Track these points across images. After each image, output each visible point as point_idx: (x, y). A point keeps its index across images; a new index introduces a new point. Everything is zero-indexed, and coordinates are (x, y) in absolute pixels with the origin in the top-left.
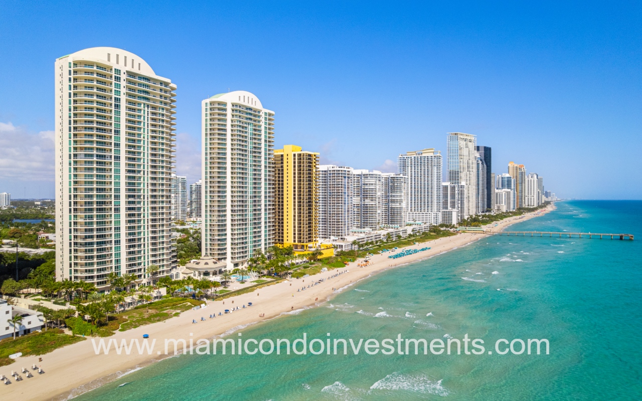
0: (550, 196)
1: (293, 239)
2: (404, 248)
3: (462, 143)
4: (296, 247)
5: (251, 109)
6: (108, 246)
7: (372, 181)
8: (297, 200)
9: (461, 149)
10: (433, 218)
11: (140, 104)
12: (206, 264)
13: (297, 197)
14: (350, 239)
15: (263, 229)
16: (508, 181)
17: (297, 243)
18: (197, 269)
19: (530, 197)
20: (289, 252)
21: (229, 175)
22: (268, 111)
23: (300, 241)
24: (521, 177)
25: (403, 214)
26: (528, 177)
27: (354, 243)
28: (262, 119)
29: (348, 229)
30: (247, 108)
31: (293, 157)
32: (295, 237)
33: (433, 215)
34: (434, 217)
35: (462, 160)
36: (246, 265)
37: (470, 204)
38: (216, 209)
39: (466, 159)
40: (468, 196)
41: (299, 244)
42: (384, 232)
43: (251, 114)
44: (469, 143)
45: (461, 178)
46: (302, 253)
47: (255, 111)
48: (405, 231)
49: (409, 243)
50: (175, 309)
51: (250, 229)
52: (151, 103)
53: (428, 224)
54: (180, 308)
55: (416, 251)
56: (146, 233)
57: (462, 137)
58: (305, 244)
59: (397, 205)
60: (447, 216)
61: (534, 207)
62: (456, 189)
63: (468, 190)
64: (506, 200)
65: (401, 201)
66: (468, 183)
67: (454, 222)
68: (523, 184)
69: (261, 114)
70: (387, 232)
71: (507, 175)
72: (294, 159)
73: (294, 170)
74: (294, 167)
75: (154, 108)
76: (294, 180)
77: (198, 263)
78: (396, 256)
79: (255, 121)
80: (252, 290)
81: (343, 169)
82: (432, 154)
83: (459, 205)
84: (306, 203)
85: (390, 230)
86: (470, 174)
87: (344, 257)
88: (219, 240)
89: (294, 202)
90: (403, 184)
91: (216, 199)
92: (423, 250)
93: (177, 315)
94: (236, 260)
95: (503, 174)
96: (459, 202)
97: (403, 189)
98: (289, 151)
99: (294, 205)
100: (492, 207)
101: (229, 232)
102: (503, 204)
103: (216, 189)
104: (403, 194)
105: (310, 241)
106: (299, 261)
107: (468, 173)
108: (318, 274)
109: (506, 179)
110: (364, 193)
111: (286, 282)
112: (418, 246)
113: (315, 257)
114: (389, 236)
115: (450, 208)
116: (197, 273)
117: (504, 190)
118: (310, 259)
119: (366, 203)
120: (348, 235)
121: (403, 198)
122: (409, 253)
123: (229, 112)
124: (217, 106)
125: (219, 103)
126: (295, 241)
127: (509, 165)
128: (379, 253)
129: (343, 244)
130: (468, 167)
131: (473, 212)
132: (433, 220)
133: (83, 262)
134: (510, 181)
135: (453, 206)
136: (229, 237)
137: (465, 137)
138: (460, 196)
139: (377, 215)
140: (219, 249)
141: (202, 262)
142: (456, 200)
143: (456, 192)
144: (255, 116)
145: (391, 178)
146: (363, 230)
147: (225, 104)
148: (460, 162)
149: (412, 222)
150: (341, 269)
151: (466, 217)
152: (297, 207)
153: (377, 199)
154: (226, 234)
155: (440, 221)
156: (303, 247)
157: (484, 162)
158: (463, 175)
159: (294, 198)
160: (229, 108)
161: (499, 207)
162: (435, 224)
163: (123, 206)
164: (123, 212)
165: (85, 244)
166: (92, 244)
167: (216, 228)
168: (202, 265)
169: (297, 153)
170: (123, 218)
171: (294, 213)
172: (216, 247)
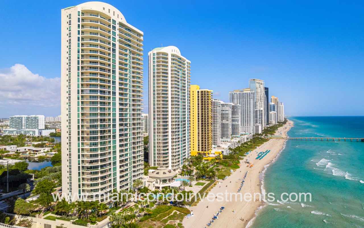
1: (197, 149)
3: (258, 85)
4: (200, 154)
8: (200, 122)
9: (257, 88)
10: (251, 130)
12: (165, 173)
17: (200, 151)
21: (170, 106)
23: (202, 150)
25: (239, 128)
28: (186, 66)
29: (219, 140)
32: (199, 148)
33: (251, 128)
38: (162, 131)
39: (259, 94)
41: (202, 152)
43: (180, 62)
44: (261, 85)
45: (257, 105)
57: (257, 81)
60: (257, 128)
62: (258, 112)
64: (274, 118)
67: (260, 132)
69: (185, 63)
70: (238, 140)
71: (273, 104)
72: (198, 94)
73: (198, 102)
74: (198, 100)
76: (198, 109)
77: (158, 173)
81: (217, 101)
82: (249, 92)
83: (260, 122)
86: (261, 103)
88: (164, 154)
89: (198, 124)
90: (239, 110)
91: (161, 123)
96: (260, 120)
97: (239, 113)
98: (195, 89)
99: (198, 126)
101: (170, 147)
102: (273, 120)
103: (162, 117)
104: (239, 116)
107: (261, 102)
109: (272, 106)
110: (222, 116)
116: (158, 181)
117: (273, 112)
119: (223, 122)
120: (219, 143)
121: (239, 119)
123: (170, 61)
124: (161, 56)
125: (163, 54)
126: (199, 150)
127: (272, 98)
128: (246, 156)
130: (261, 99)
132: (251, 131)
134: (275, 107)
136: (170, 151)
137: (259, 82)
138: (260, 116)
139: (230, 130)
141: (161, 172)
142: (258, 119)
143: (258, 114)
145: (232, 106)
148: (257, 96)
152: (200, 127)
153: (230, 120)
154: (168, 149)
156: (205, 154)
159: (199, 121)
160: (170, 57)
161: (271, 122)
163: (118, 133)
164: (118, 138)
165: (91, 168)
166: (96, 167)
167: (162, 145)
168: (161, 175)
169: (200, 91)
170: (118, 143)
171: (199, 131)
172: (162, 159)
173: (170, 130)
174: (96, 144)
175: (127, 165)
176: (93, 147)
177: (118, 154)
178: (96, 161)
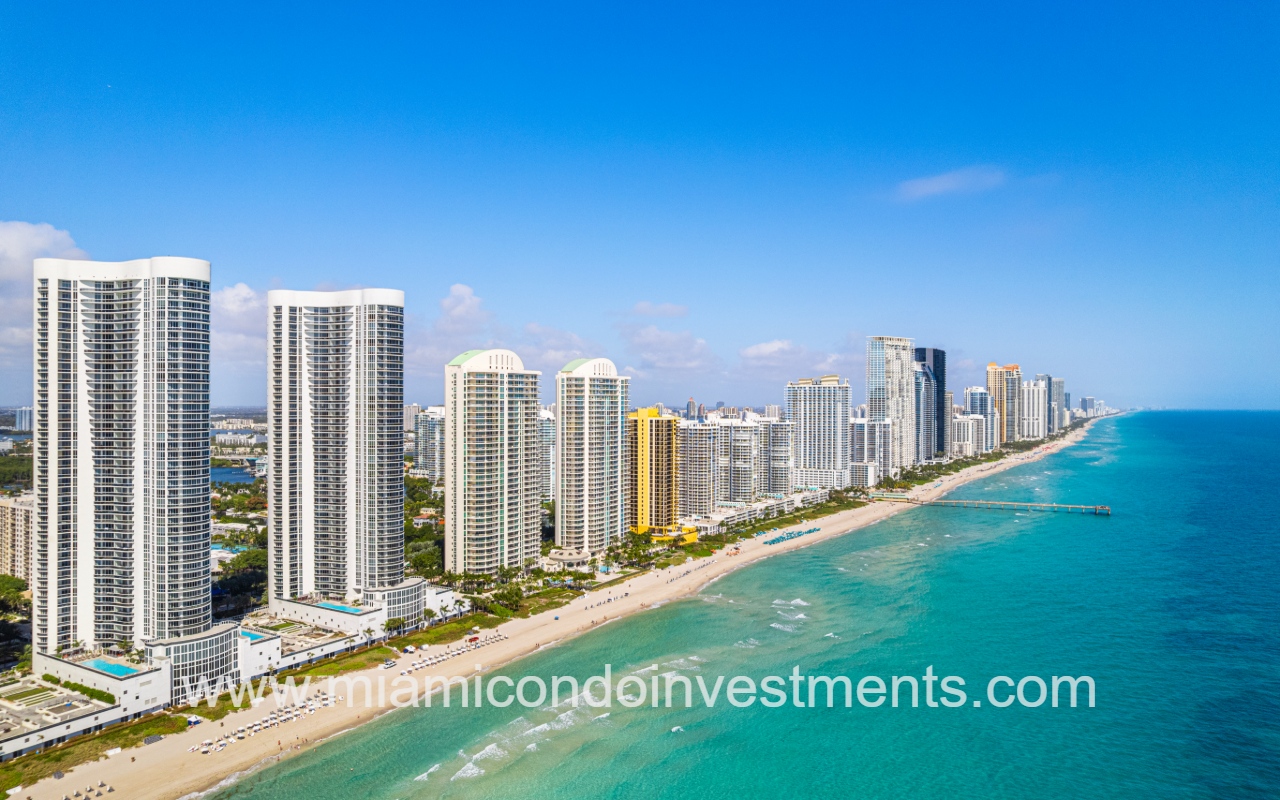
0: (1092, 407)
1: (649, 522)
2: (784, 530)
3: (891, 353)
4: (653, 530)
5: (607, 380)
6: (495, 540)
7: (746, 436)
8: (654, 475)
9: (888, 362)
10: (835, 479)
11: (517, 402)
12: (570, 554)
13: (654, 471)
14: (717, 517)
15: (619, 513)
16: (981, 400)
17: (653, 526)
18: (562, 560)
19: (1031, 421)
20: (646, 539)
21: (586, 457)
22: (624, 378)
23: (657, 525)
24: (1012, 387)
25: (789, 476)
26: (1029, 384)
27: (722, 524)
28: (619, 389)
29: (714, 504)
30: (604, 380)
31: (649, 424)
32: (651, 519)
33: (836, 473)
34: (839, 476)
35: (889, 380)
36: (603, 554)
37: (904, 449)
39: (896, 378)
40: (901, 437)
41: (657, 527)
42: (759, 506)
43: (607, 386)
44: (902, 352)
45: (888, 408)
46: (661, 539)
47: (611, 381)
48: (791, 502)
49: (794, 521)
50: (563, 597)
51: (606, 514)
52: (525, 399)
53: (827, 491)
54: (566, 597)
55: (800, 534)
56: (521, 527)
57: (889, 343)
58: (663, 527)
59: (782, 464)
60: (859, 474)
61: (1037, 439)
62: (877, 429)
63: (901, 427)
64: (975, 434)
65: (786, 459)
66: (900, 415)
67: (871, 481)
68: (1016, 401)
69: (617, 383)
70: (766, 505)
71: (981, 390)
72: (651, 426)
73: (651, 439)
74: (651, 435)
75: (527, 402)
76: (651, 452)
77: (561, 554)
78: (773, 542)
79: (611, 392)
80: (622, 582)
81: (707, 427)
82: (836, 384)
83: (882, 455)
84: (663, 479)
85: (771, 502)
87: (709, 543)
89: (651, 477)
90: (790, 434)
92: (810, 532)
93: (567, 603)
94: (594, 550)
95: (974, 388)
96: (882, 449)
97: (790, 442)
98: (645, 416)
99: (651, 481)
100: (948, 448)
101: (586, 518)
102: (970, 441)
104: (790, 448)
105: (669, 524)
106: (658, 549)
107: (900, 399)
108: (683, 565)
109: (978, 397)
110: (734, 452)
111: (651, 573)
112: (806, 525)
113: (676, 544)
114: (767, 511)
115: (865, 461)
116: (561, 564)
117: (972, 416)
118: (671, 546)
119: (737, 466)
120: (714, 511)
121: (789, 454)
122: (791, 536)
123: (587, 388)
124: (574, 382)
125: (576, 380)
126: (651, 524)
127: (989, 368)
128: (752, 537)
129: (708, 526)
130: (901, 390)
131: (908, 462)
132: (835, 482)
133: (475, 555)
134: (986, 399)
135: (872, 456)
136: (586, 524)
137: (896, 343)
139: (752, 482)
140: (576, 538)
141: (566, 553)
142: (877, 447)
143: (877, 434)
144: (611, 386)
145: (773, 425)
146: (733, 504)
147: (582, 379)
149: (804, 486)
150: (707, 559)
151: (892, 471)
152: (654, 484)
153: (752, 461)
154: (583, 521)
155: (847, 482)
156: (661, 531)
157: (931, 376)
158: (891, 403)
160: (587, 383)
161: (961, 447)
162: (839, 488)
163: (506, 502)
164: (506, 508)
165: (477, 539)
166: (483, 539)
167: (573, 515)
168: (566, 556)
169: (654, 419)
170: (506, 514)
171: (651, 490)
172: (573, 535)
173: (586, 493)
174: (482, 515)
175: (517, 539)
176: (480, 518)
177: (506, 526)
178: (483, 533)
